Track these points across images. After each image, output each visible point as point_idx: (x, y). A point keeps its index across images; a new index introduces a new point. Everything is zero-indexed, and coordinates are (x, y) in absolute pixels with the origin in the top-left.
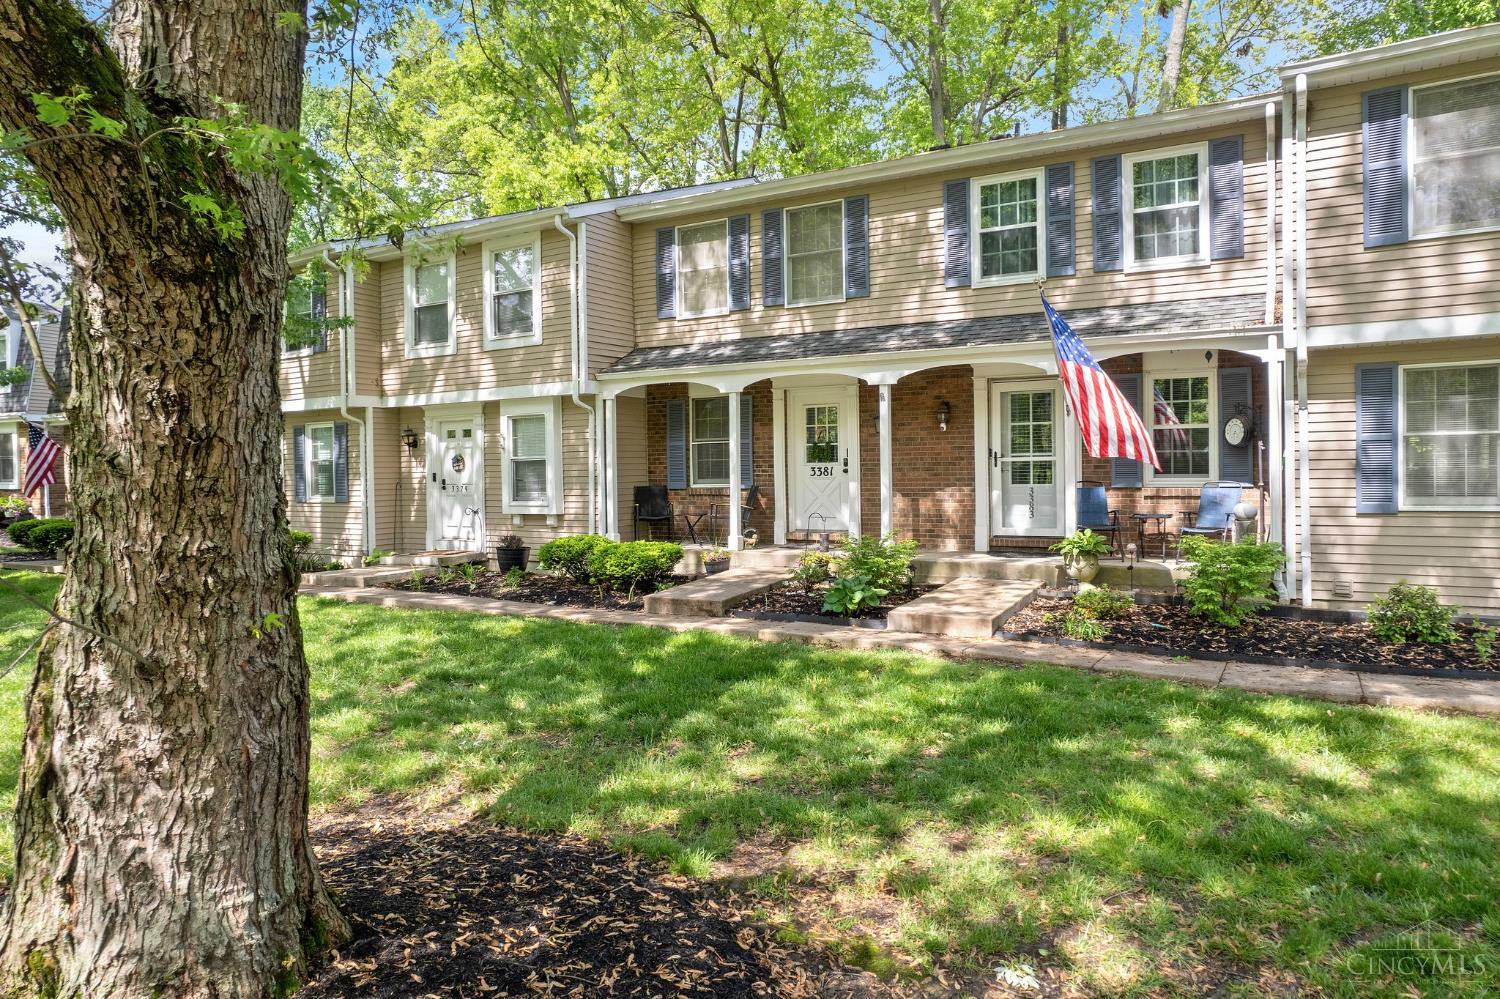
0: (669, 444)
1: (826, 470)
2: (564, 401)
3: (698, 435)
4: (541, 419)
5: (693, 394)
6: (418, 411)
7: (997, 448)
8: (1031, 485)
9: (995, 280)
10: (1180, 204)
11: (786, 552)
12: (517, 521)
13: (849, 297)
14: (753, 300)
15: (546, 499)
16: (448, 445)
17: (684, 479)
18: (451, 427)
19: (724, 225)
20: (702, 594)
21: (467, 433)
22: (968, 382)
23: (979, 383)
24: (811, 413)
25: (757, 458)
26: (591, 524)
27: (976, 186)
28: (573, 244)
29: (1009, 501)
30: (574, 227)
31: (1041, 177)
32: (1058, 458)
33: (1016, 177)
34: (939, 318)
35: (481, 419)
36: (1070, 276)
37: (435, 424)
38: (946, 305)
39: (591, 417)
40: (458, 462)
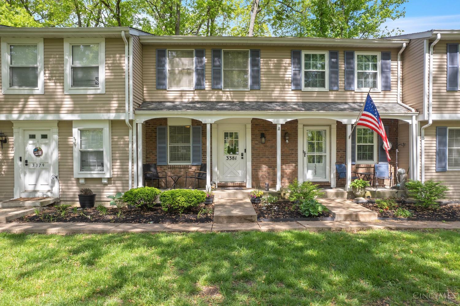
0: (158, 145)
1: (233, 157)
2: (114, 124)
3: (171, 142)
4: (101, 130)
5: (170, 123)
6: (9, 123)
7: (306, 150)
8: (315, 163)
9: (310, 89)
10: (371, 71)
11: (231, 191)
12: (82, 181)
13: (252, 89)
14: (207, 86)
15: (103, 170)
16: (31, 142)
17: (166, 161)
18: (32, 133)
19: (192, 52)
20: (236, 212)
21: (44, 137)
22: (297, 127)
23: (300, 127)
24: (226, 135)
25: (205, 152)
26: (130, 182)
27: (303, 53)
28: (126, 47)
29: (308, 170)
30: (128, 39)
31: (327, 54)
32: (328, 154)
33: (318, 53)
34: (289, 101)
35: (56, 130)
36: (337, 91)
37: (21, 131)
38: (291, 96)
39: (130, 131)
40: (37, 151)
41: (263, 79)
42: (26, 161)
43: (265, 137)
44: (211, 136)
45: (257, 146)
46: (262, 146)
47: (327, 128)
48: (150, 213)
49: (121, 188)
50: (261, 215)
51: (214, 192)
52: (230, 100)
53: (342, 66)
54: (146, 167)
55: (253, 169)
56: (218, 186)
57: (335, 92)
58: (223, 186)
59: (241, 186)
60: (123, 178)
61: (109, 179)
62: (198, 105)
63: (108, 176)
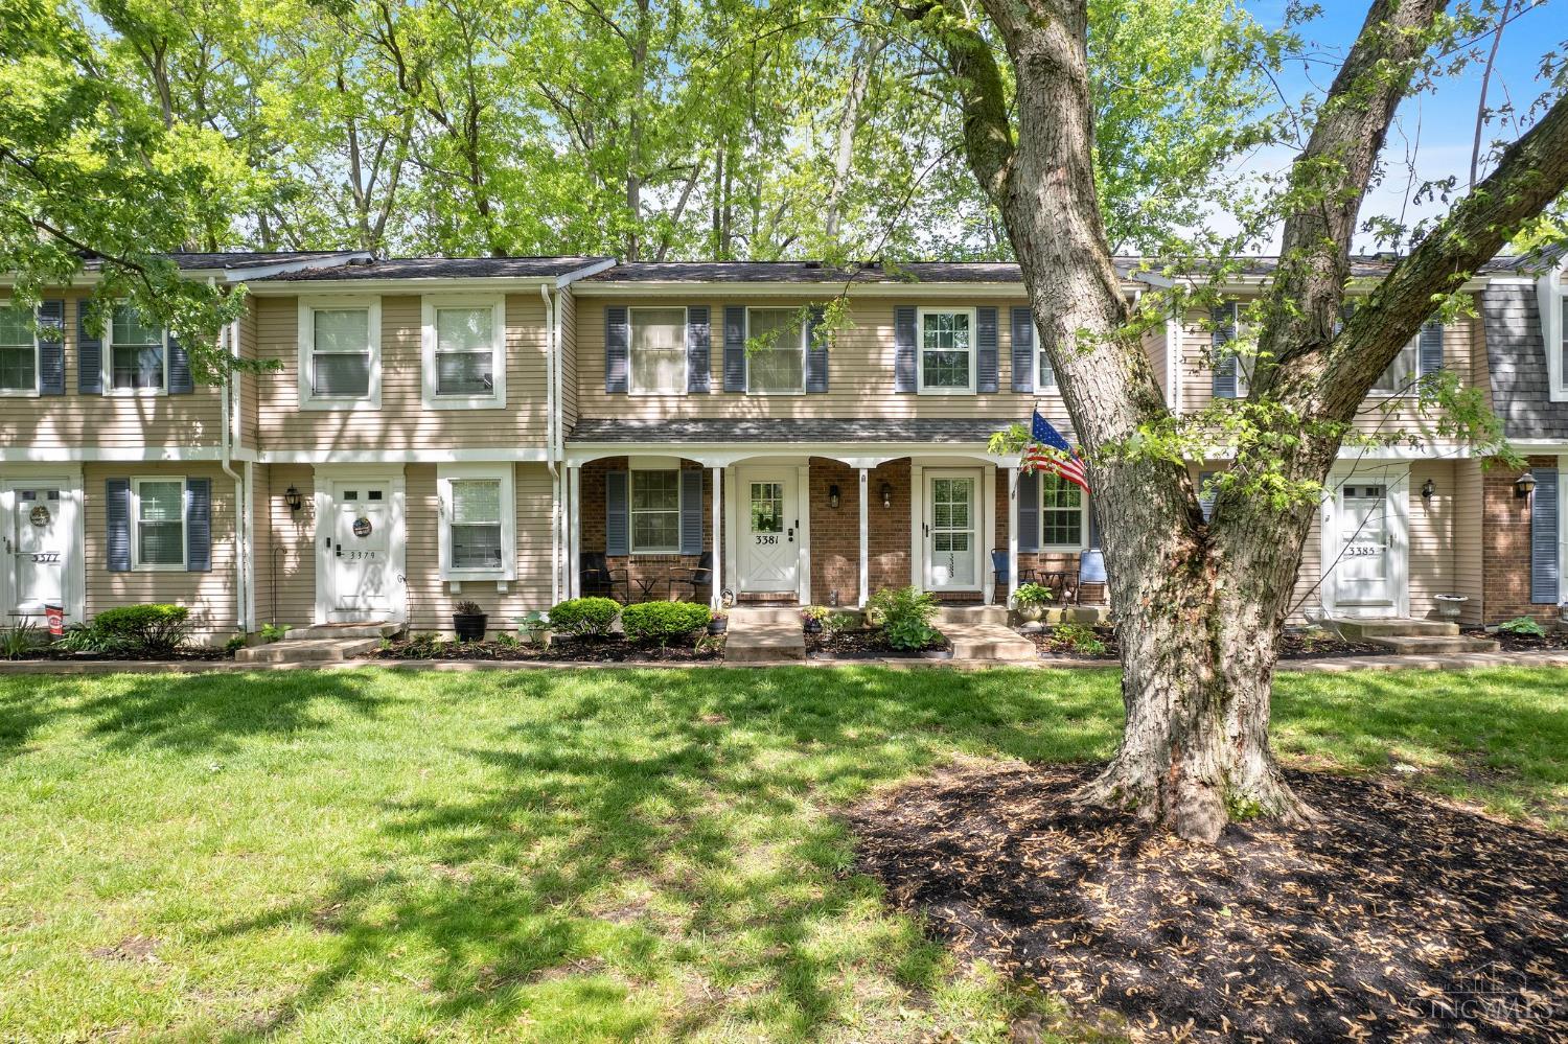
0: (608, 512)
1: (772, 539)
2: (522, 469)
3: (636, 505)
4: (496, 483)
5: (632, 466)
6: (309, 469)
7: (929, 522)
8: (951, 552)
9: (932, 390)
11: (767, 610)
12: (455, 588)
13: (811, 391)
14: (713, 384)
15: (499, 565)
16: (346, 506)
17: (625, 546)
18: (351, 488)
19: (682, 312)
20: (769, 642)
21: (375, 496)
22: (909, 471)
23: (916, 472)
24: (755, 488)
25: (708, 527)
26: (555, 590)
27: (921, 313)
28: (549, 313)
29: (933, 565)
30: (552, 295)
31: (972, 314)
32: (977, 531)
33: (953, 312)
34: (888, 416)
35: (401, 481)
36: (995, 393)
37: (329, 484)
38: (895, 406)
39: (556, 485)
40: (362, 526)
41: (835, 370)
42: (339, 547)
43: (838, 495)
44: (723, 493)
45: (823, 513)
46: (833, 513)
47: (976, 475)
48: (603, 647)
49: (535, 602)
50: (815, 648)
51: (728, 612)
52: (767, 416)
53: (1005, 338)
54: (586, 559)
55: (813, 564)
56: (739, 601)
57: (990, 397)
58: (751, 601)
59: (788, 601)
60: (540, 581)
61: (511, 584)
62: (690, 428)
63: (509, 577)
